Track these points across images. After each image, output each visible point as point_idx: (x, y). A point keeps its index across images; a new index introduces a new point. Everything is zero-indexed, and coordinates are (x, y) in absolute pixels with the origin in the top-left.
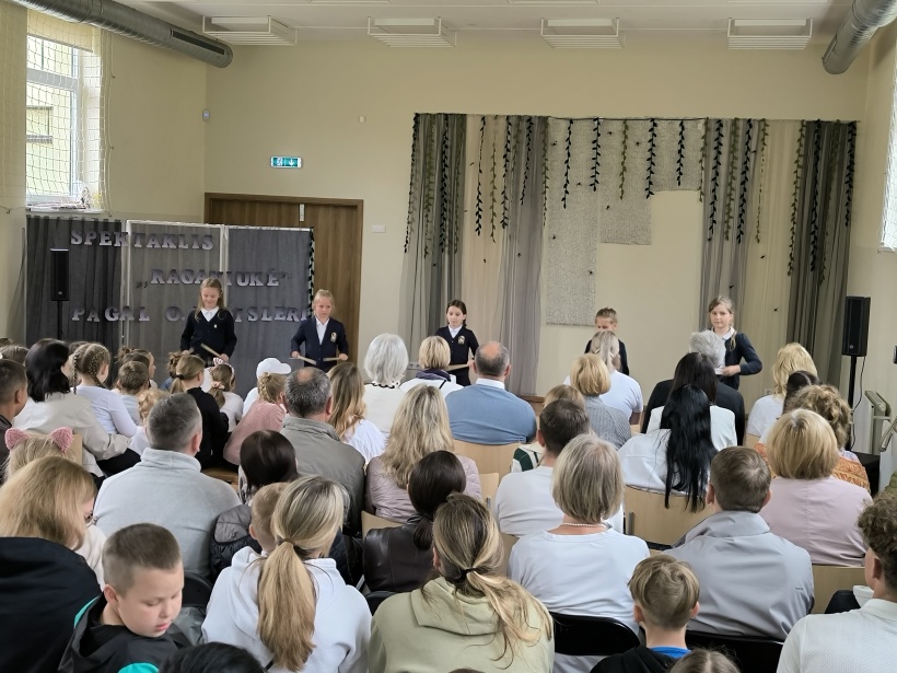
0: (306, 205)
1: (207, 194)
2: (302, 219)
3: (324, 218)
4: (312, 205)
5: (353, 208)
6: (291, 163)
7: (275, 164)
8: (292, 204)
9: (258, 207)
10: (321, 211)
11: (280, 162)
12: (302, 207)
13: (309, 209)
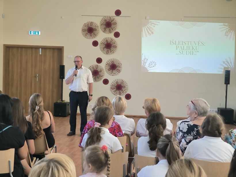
0: (42, 48)
1: (4, 45)
2: (40, 53)
3: (49, 54)
4: (44, 48)
5: (60, 50)
6: (37, 33)
7: (30, 34)
8: (37, 48)
9: (24, 49)
10: (48, 50)
11: (32, 33)
12: (40, 49)
13: (43, 50)
